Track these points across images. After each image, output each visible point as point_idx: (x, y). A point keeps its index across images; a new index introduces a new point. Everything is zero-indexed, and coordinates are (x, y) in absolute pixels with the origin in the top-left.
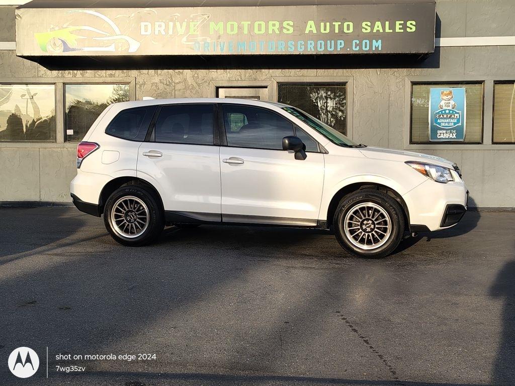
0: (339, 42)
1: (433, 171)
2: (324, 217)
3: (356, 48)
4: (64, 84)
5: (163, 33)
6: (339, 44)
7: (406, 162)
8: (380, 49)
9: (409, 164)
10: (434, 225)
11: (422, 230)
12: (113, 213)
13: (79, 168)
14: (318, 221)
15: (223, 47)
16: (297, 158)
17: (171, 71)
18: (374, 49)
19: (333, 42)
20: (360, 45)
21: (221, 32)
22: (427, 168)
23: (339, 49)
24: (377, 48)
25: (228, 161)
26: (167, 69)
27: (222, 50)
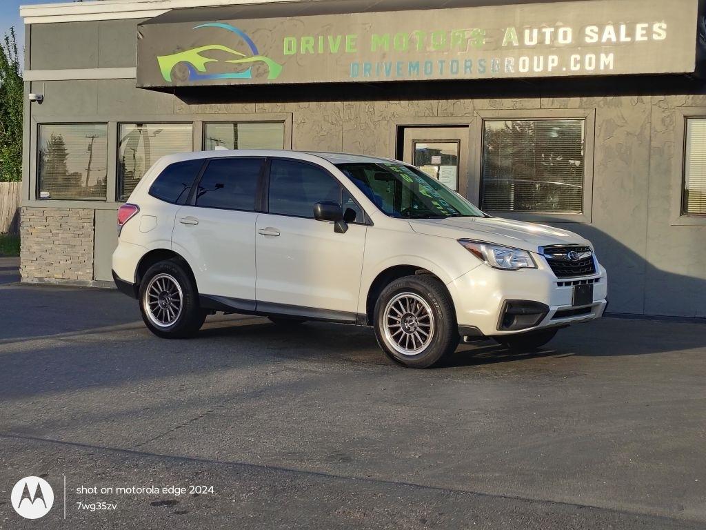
0: (550, 58)
1: (490, 253)
2: (363, 310)
3: (575, 66)
4: (204, 123)
5: (312, 51)
6: (550, 61)
7: (460, 241)
8: (611, 67)
9: (462, 243)
10: (489, 328)
11: (475, 335)
12: (147, 294)
13: (119, 236)
14: (357, 315)
15: (390, 69)
16: (337, 230)
17: (339, 104)
18: (602, 67)
19: (541, 58)
20: (582, 62)
21: (386, 48)
22: (483, 248)
23: (550, 70)
24: (606, 67)
25: (263, 232)
26: (333, 101)
27: (388, 73)
